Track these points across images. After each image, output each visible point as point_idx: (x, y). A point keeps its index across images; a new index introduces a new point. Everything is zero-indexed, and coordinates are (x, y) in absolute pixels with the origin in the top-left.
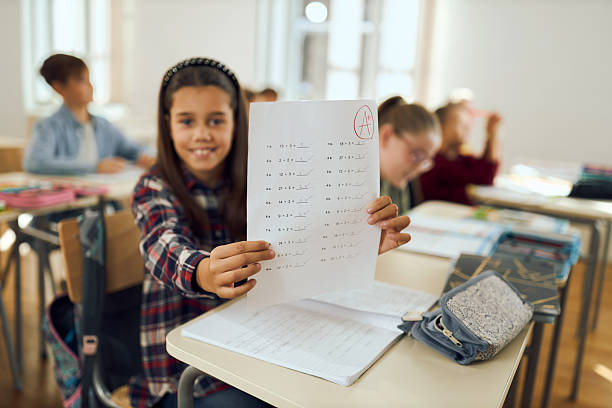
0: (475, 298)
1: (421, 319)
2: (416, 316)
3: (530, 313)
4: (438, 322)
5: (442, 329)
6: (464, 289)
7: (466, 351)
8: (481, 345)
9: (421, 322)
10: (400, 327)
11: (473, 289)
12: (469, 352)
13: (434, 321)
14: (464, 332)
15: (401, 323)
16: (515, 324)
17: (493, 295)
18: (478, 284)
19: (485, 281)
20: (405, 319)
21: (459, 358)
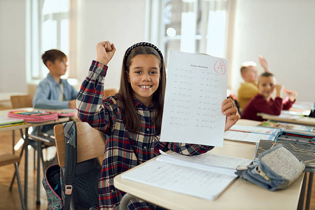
0: (275, 157)
1: (247, 169)
2: (244, 167)
3: (304, 166)
4: (257, 169)
5: (259, 172)
6: (269, 152)
7: (273, 184)
8: (281, 181)
9: (247, 170)
10: (236, 173)
11: (273, 153)
12: (275, 184)
13: (255, 169)
14: (272, 173)
15: (236, 171)
16: (297, 170)
17: (284, 156)
18: (276, 150)
19: (279, 149)
20: (238, 169)
21: (269, 187)
